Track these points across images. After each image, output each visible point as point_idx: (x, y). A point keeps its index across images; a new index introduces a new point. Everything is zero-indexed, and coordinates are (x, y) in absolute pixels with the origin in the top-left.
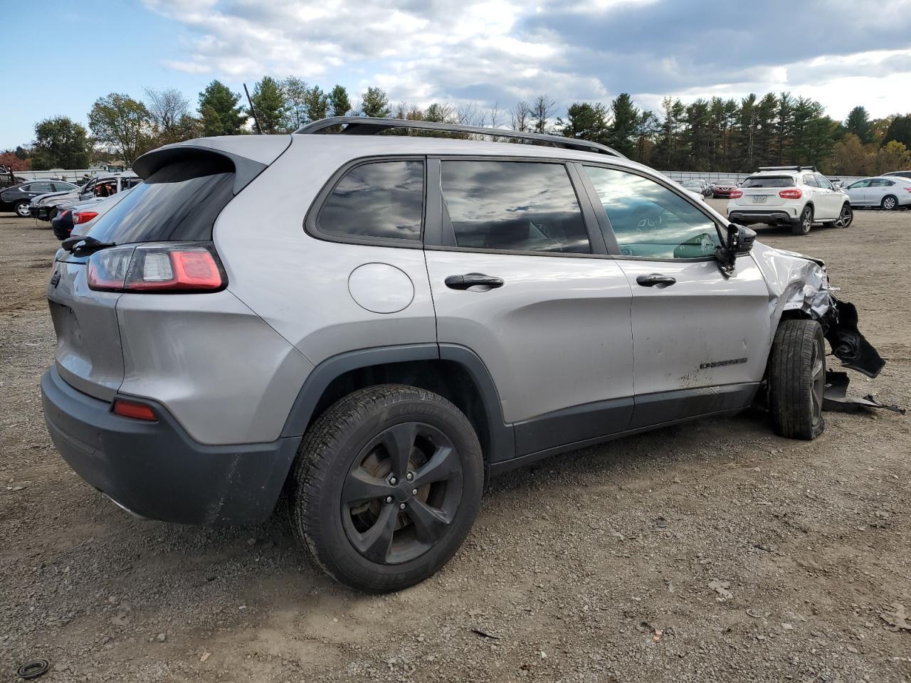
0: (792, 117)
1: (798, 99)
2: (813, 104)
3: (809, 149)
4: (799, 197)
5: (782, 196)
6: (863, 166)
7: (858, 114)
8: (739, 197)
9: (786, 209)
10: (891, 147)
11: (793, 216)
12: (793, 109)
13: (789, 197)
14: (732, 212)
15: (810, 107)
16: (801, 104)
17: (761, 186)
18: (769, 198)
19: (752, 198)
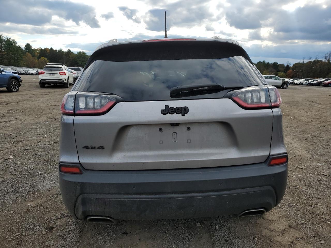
0: (5, 44)
1: (6, 37)
2: (12, 40)
3: (14, 57)
4: (65, 75)
5: (60, 74)
6: (35, 65)
7: (28, 46)
8: (44, 74)
9: (63, 79)
10: (42, 59)
11: (65, 81)
12: (5, 41)
13: (62, 74)
14: (42, 79)
15: (11, 41)
16: (8, 39)
17: (52, 70)
18: (55, 75)
19: (49, 75)
